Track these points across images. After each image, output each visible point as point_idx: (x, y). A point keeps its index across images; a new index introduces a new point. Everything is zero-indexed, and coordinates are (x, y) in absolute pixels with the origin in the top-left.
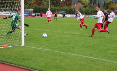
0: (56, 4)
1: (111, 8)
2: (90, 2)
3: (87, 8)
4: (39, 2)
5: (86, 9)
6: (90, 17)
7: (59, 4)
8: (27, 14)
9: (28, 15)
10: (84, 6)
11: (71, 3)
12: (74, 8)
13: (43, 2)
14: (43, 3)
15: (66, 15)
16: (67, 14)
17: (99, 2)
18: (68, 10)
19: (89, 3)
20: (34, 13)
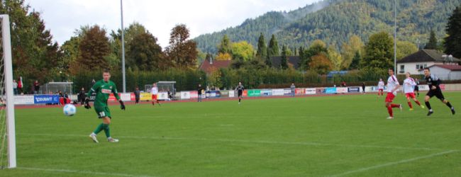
0: (147, 62)
1: (318, 65)
2: (259, 49)
3: (242, 69)
4: (93, 57)
5: (239, 73)
6: (254, 98)
7: (157, 61)
8: (53, 97)
9: (55, 99)
10: (233, 64)
11: (191, 55)
12: (202, 72)
13: (104, 57)
14: (104, 60)
15: (177, 94)
16: (179, 90)
17: (284, 49)
18: (183, 77)
19: (256, 52)
20: (74, 93)
